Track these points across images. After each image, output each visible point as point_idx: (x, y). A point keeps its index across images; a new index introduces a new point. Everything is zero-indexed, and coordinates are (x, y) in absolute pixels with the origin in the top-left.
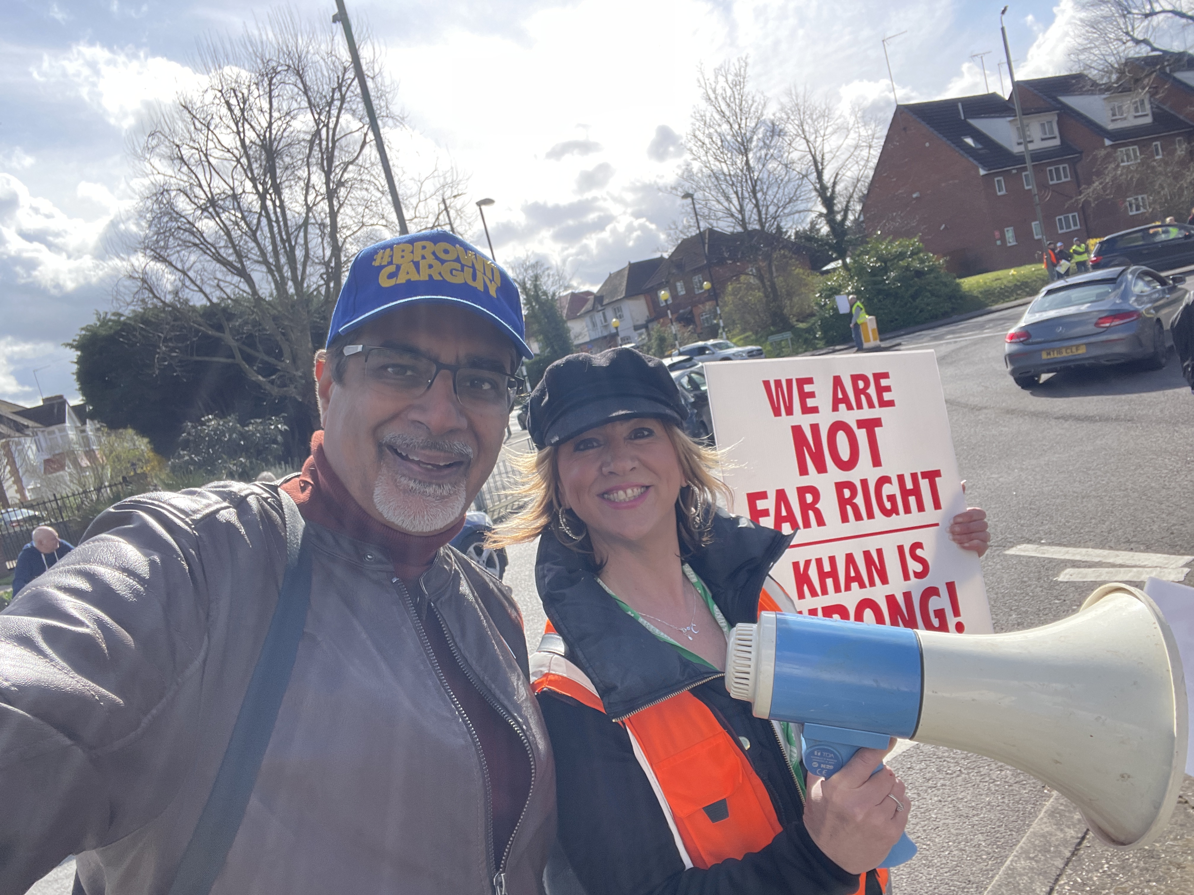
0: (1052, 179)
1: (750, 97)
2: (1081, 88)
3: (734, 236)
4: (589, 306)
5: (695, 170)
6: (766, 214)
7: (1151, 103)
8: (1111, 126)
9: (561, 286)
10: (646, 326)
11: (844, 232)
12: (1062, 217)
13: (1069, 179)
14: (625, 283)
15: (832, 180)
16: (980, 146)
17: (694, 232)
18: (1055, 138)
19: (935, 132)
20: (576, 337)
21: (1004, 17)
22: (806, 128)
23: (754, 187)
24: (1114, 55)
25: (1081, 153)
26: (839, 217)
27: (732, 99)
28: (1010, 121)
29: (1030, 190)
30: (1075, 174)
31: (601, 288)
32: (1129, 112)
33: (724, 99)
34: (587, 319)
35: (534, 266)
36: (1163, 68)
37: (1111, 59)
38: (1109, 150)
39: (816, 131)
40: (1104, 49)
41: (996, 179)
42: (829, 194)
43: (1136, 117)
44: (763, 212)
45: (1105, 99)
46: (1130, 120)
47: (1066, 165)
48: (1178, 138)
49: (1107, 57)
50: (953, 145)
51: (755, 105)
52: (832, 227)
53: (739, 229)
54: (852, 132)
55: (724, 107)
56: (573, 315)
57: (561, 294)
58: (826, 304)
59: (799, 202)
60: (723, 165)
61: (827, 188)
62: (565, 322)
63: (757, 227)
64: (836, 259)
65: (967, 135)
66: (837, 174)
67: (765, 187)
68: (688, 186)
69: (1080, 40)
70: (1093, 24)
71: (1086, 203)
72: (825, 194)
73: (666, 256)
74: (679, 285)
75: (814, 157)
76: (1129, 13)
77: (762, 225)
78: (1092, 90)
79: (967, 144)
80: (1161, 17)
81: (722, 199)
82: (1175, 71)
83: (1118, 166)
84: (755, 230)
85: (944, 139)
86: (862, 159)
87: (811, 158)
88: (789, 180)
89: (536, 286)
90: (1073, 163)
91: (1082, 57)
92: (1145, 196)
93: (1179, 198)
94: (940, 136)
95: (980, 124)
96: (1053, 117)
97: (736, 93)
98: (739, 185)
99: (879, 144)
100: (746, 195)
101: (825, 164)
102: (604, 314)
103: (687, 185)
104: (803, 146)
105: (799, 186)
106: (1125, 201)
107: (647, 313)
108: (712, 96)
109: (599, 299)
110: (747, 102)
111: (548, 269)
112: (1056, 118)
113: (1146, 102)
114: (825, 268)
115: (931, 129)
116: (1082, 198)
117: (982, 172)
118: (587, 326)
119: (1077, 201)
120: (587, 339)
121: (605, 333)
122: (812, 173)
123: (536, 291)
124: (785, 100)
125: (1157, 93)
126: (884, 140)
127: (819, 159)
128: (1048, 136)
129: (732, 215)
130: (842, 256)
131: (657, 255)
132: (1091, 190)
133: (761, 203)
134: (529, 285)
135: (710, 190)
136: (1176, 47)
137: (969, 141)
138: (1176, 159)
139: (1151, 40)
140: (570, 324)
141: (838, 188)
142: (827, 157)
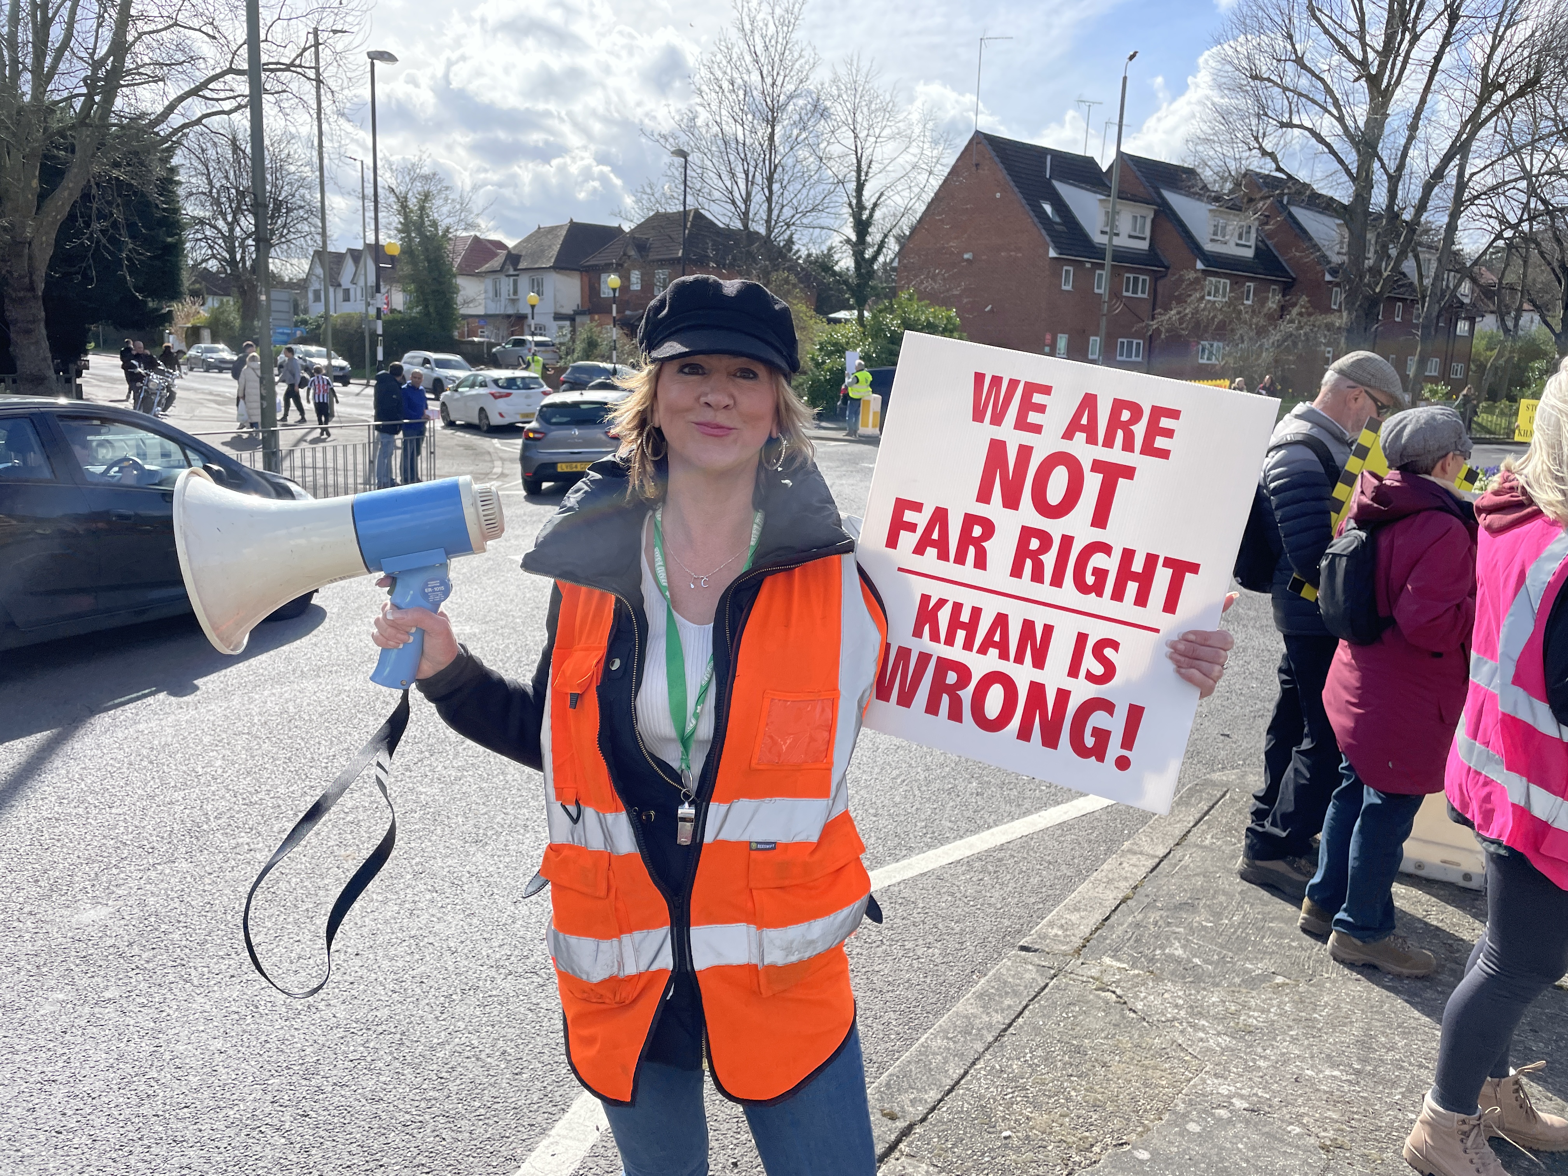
0: (1127, 290)
1: (797, 48)
2: (1189, 187)
3: (727, 233)
4: (496, 263)
5: (699, 122)
6: (778, 216)
7: (1258, 235)
8: (1208, 247)
9: (460, 221)
10: (572, 318)
11: (871, 274)
12: (1125, 340)
13: (1145, 296)
14: (557, 248)
15: (873, 200)
16: (1058, 220)
17: (675, 207)
18: (1144, 239)
19: (1012, 184)
20: (466, 303)
21: (1130, 63)
22: (859, 118)
23: (772, 174)
24: (1235, 159)
25: (1167, 268)
26: (868, 254)
27: (773, 42)
28: (1100, 200)
29: (1101, 295)
30: (1154, 292)
31: (520, 243)
32: (1232, 235)
33: (763, 37)
34: (489, 282)
35: (426, 178)
36: (1282, 194)
37: (1232, 165)
38: (1200, 274)
39: (870, 127)
40: (1227, 150)
41: (1065, 268)
42: (864, 217)
43: (1237, 245)
44: (775, 213)
45: (1210, 211)
46: (1231, 249)
47: (1147, 278)
48: (1273, 287)
49: (1227, 160)
50: (1027, 207)
51: (802, 61)
52: (857, 262)
53: (737, 224)
54: (914, 144)
55: (760, 49)
56: (469, 269)
57: (458, 233)
58: (824, 362)
59: (824, 215)
60: (740, 128)
61: (866, 209)
62: (455, 276)
63: (762, 231)
64: (850, 308)
65: (1046, 199)
66: (882, 194)
67: (786, 178)
68: (684, 141)
69: (1205, 128)
70: (1224, 115)
71: (1158, 331)
72: (861, 215)
73: (627, 227)
74: (635, 276)
75: (859, 162)
76: (1266, 114)
77: (769, 230)
78: (1201, 195)
79: (1045, 212)
80: (1296, 131)
81: (726, 177)
82: (1293, 205)
83: (1202, 298)
84: (758, 233)
85: (1020, 196)
86: (917, 185)
87: (855, 161)
88: (819, 181)
89: (422, 208)
90: (1156, 278)
91: (1200, 148)
92: (1221, 344)
93: (1257, 359)
94: (1016, 190)
95: (1066, 191)
96: (1149, 213)
97: (780, 34)
98: (752, 163)
99: (943, 172)
100: (759, 179)
101: (870, 175)
102: (515, 283)
103: (683, 138)
104: (850, 142)
105: (830, 193)
106: (1199, 343)
107: (578, 301)
108: (748, 27)
109: (513, 258)
110: (791, 53)
111: (447, 188)
112: (1152, 215)
113: (1253, 230)
114: (832, 316)
115: (1008, 178)
116: (1154, 324)
117: (1052, 254)
118: (486, 292)
119: (1148, 326)
120: (481, 311)
121: (510, 311)
122: (850, 181)
123: (421, 217)
124: (842, 71)
125: (1267, 223)
126: (948, 170)
127: (864, 167)
128: (1137, 234)
129: (734, 203)
130: (860, 305)
131: (614, 224)
132: (1167, 317)
133: (775, 198)
134: (413, 203)
135: (712, 155)
136: (1302, 176)
137: (1048, 208)
138: (1265, 310)
139: (1279, 157)
140: (460, 281)
141: (878, 214)
142: (875, 167)
